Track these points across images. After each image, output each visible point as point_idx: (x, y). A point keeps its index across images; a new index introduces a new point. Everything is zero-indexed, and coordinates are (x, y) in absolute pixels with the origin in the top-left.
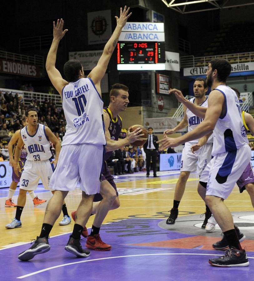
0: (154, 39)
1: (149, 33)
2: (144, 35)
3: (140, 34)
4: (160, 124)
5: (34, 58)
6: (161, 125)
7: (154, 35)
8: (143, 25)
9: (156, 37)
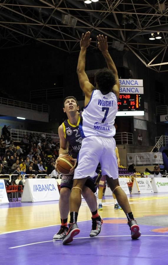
0: (135, 92)
1: (131, 88)
2: (127, 89)
3: (124, 88)
4: (140, 158)
5: (41, 107)
6: (142, 158)
7: (135, 89)
8: (127, 81)
9: (137, 90)
